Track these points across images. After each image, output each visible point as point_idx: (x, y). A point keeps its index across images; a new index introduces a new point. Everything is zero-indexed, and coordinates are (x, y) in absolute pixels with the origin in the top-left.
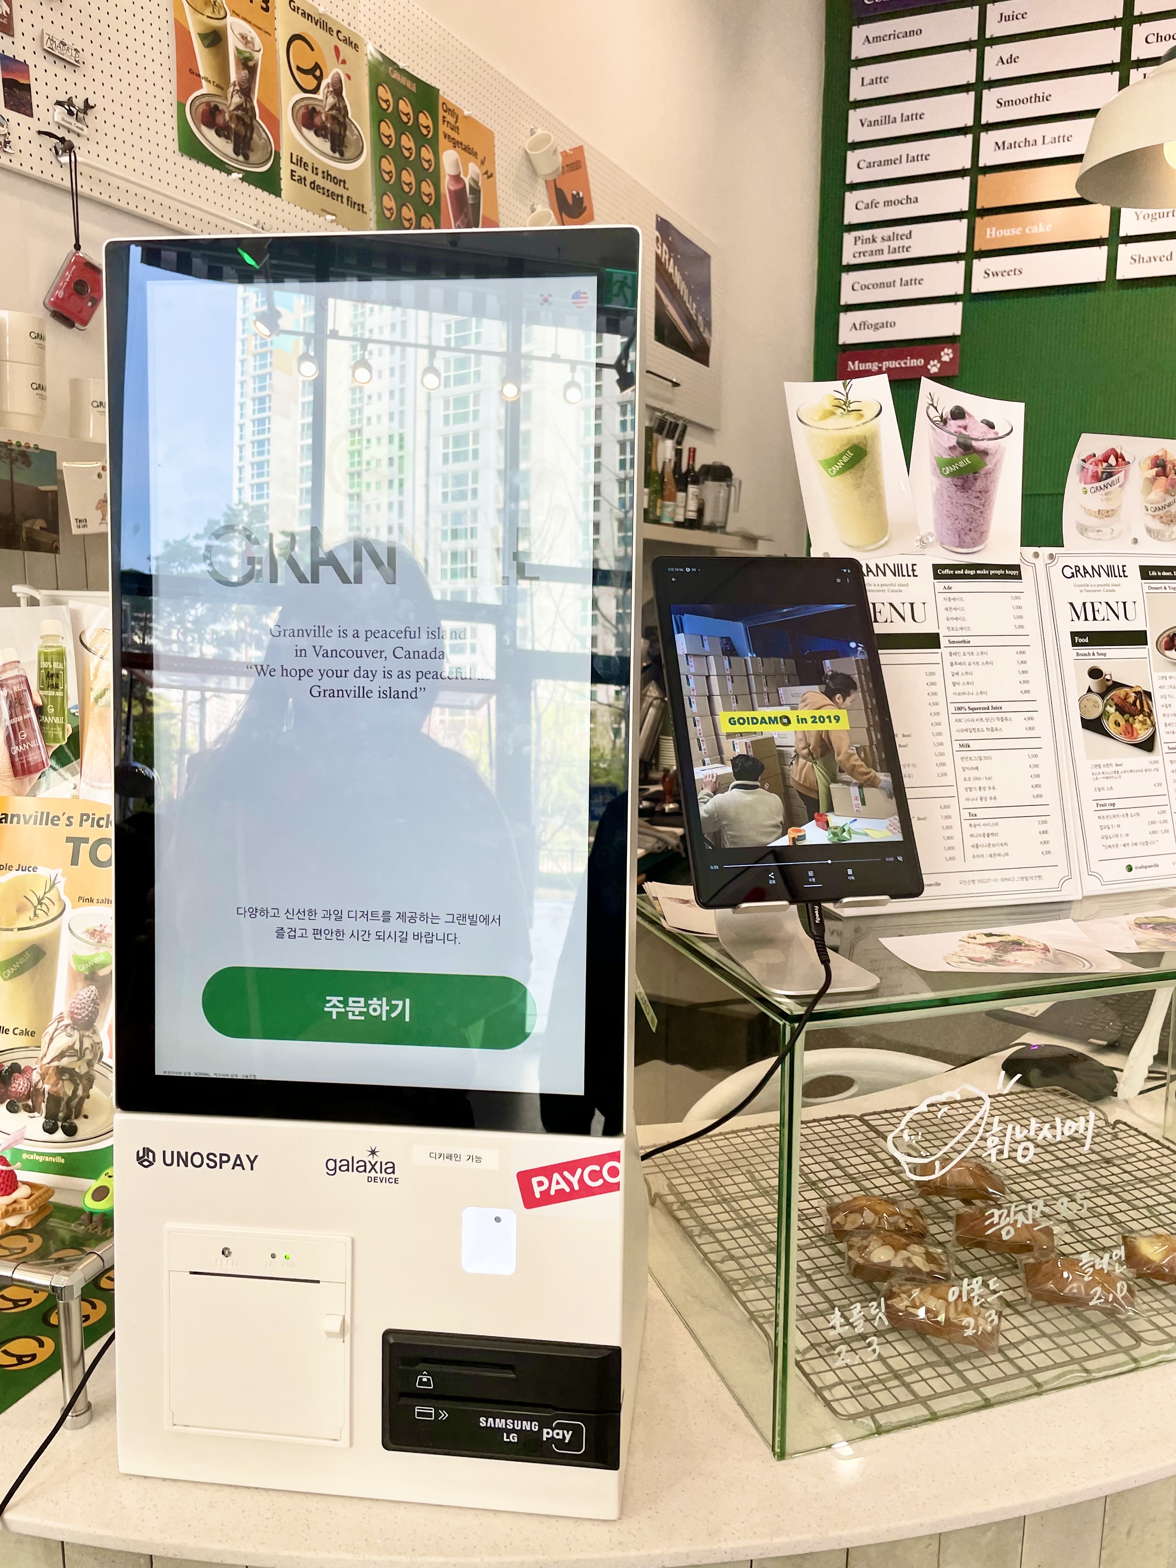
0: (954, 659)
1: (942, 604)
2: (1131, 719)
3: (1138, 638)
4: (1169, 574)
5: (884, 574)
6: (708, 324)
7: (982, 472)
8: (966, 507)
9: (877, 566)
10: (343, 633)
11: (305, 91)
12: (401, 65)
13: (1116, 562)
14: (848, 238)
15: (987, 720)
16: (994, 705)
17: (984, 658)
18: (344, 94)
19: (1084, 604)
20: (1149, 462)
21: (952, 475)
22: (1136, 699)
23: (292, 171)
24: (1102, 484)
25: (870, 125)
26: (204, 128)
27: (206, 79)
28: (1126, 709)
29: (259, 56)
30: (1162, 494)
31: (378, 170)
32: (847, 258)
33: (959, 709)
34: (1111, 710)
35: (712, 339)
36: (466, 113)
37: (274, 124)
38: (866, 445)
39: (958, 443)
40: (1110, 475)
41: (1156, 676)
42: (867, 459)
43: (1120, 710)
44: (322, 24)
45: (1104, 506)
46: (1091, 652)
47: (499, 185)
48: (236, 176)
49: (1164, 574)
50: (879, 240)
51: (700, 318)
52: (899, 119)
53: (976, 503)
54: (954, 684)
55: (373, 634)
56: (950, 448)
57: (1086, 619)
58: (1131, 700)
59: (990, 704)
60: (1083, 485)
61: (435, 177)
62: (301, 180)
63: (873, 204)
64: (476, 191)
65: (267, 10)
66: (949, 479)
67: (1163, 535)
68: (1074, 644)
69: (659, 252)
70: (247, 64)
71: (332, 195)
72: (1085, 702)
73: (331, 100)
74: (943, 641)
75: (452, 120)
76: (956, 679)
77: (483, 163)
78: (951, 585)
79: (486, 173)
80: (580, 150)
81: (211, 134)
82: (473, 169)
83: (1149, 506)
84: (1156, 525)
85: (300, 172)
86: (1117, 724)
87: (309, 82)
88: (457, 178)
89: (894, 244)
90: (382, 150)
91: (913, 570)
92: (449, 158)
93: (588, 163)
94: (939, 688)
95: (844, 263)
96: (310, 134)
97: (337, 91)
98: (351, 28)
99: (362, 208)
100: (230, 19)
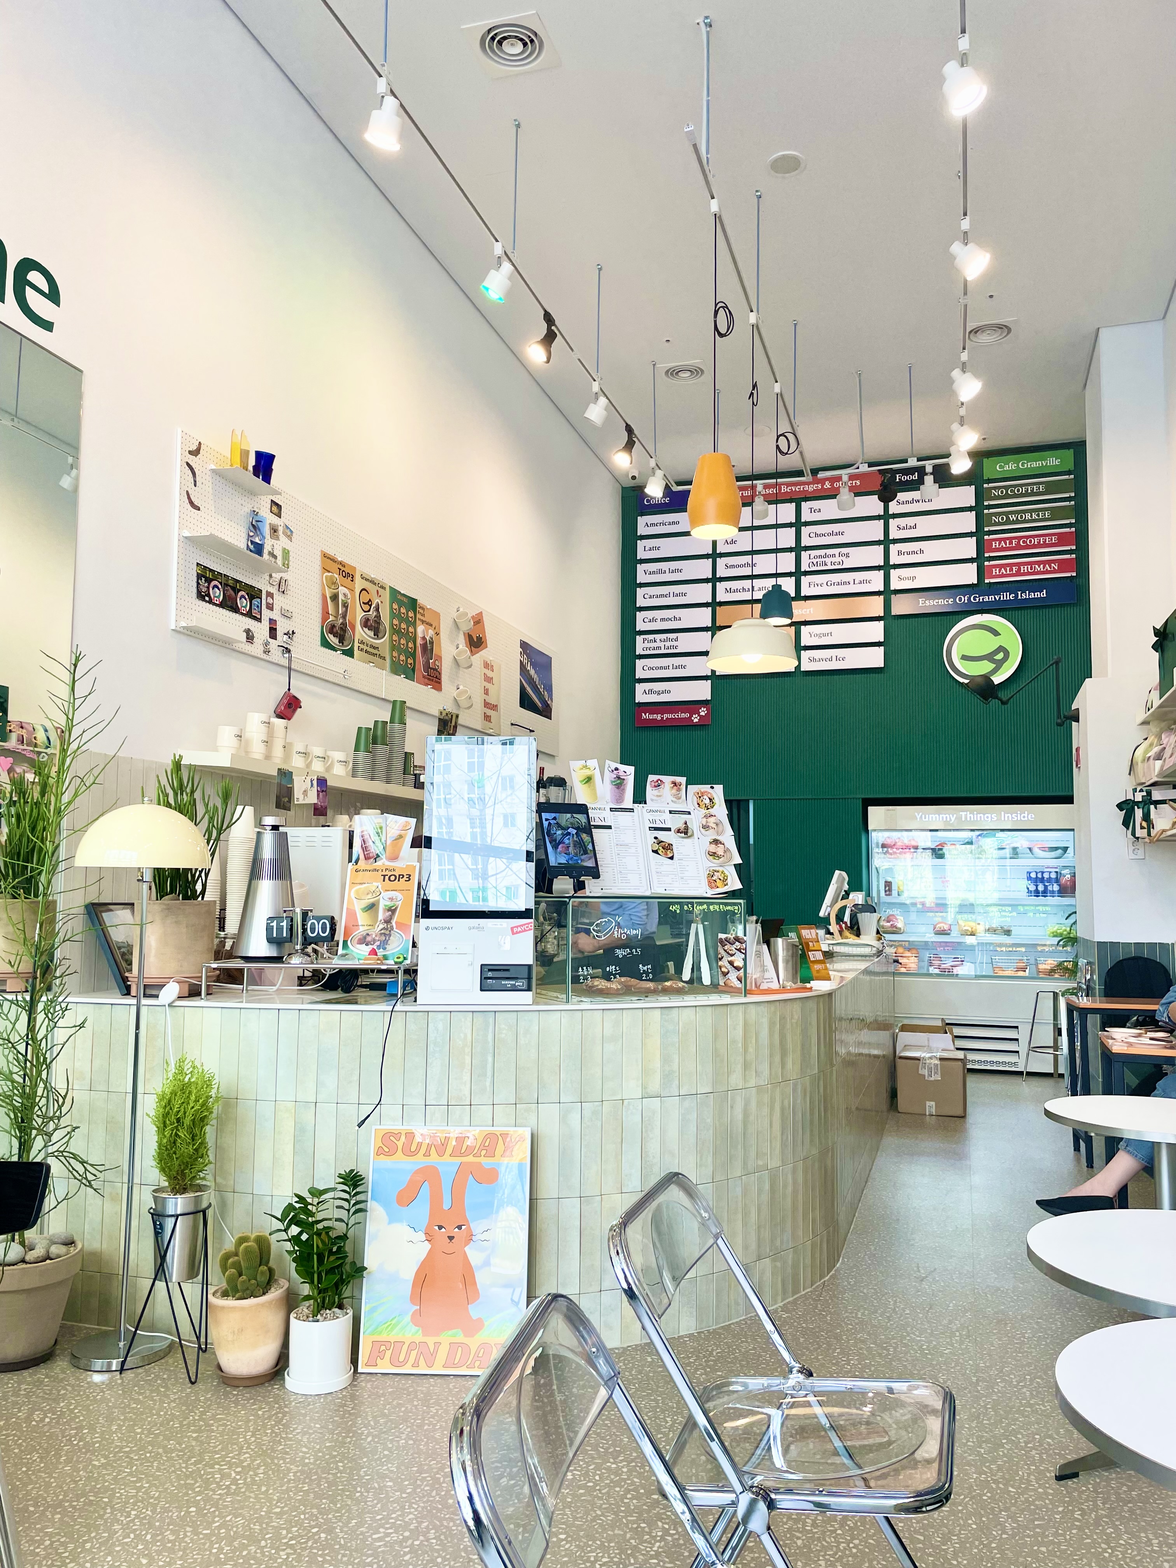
0: (616, 832)
1: (612, 818)
2: (667, 851)
3: (669, 829)
4: (678, 812)
5: (596, 809)
6: (551, 697)
7: (623, 784)
8: (618, 793)
9: (593, 807)
11: (365, 612)
12: (402, 592)
14: (639, 639)
15: (625, 848)
16: (627, 844)
17: (624, 832)
18: (380, 610)
19: (653, 820)
20: (669, 783)
23: (359, 646)
24: (657, 788)
25: (650, 573)
26: (329, 635)
27: (331, 614)
28: (665, 848)
29: (349, 601)
30: (673, 791)
31: (391, 640)
32: (639, 651)
33: (616, 845)
34: (661, 848)
35: (554, 705)
36: (428, 607)
37: (353, 628)
38: (591, 777)
39: (616, 776)
40: (659, 786)
41: (674, 839)
42: (592, 780)
44: (373, 582)
45: (658, 794)
46: (655, 832)
47: (441, 637)
48: (339, 652)
50: (658, 641)
51: (546, 694)
52: (667, 571)
53: (621, 792)
54: (614, 838)
56: (614, 778)
57: (653, 824)
58: (667, 846)
59: (625, 844)
60: (652, 788)
61: (414, 639)
62: (362, 650)
63: (654, 620)
64: (432, 643)
65: (353, 581)
66: (614, 786)
67: (675, 802)
68: (650, 830)
69: (522, 659)
70: (345, 606)
71: (374, 655)
72: (653, 845)
73: (375, 614)
74: (612, 827)
75: (421, 611)
77: (435, 628)
78: (614, 813)
79: (436, 633)
80: (481, 614)
81: (331, 636)
82: (431, 632)
83: (671, 795)
85: (362, 646)
86: (662, 852)
87: (366, 607)
88: (424, 638)
89: (668, 644)
90: (393, 631)
91: (603, 809)
92: (420, 629)
93: (485, 619)
94: (610, 839)
95: (637, 653)
96: (366, 630)
97: (377, 609)
98: (384, 581)
99: (384, 659)
100: (340, 588)
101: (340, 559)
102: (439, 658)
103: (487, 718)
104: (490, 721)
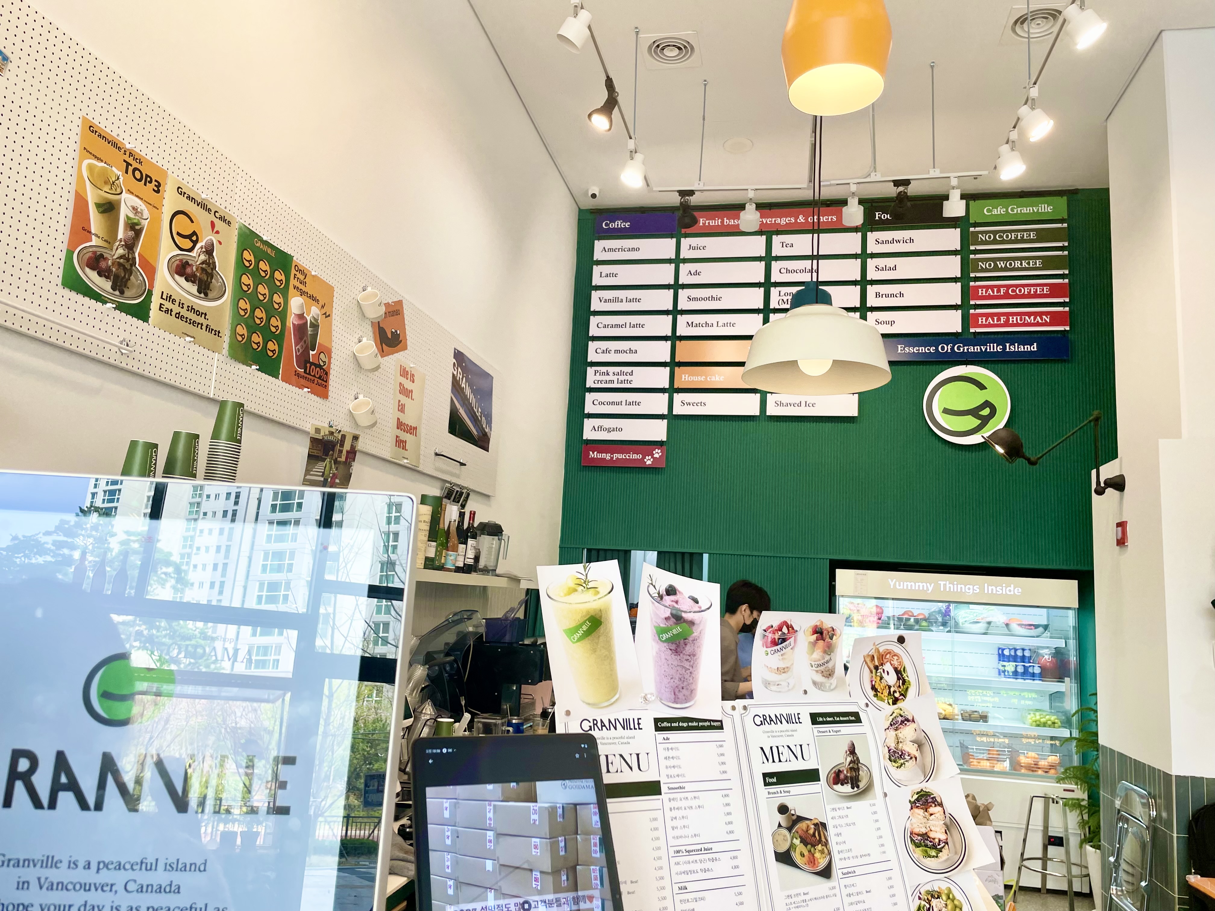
0: (673, 804)
1: (662, 754)
2: (812, 849)
3: (811, 776)
4: (831, 719)
5: (616, 728)
6: (489, 422)
7: (691, 639)
8: (678, 668)
9: (610, 721)
10: (73, 865)
11: (181, 249)
12: (265, 238)
13: (793, 710)
14: (590, 371)
15: (701, 861)
16: (706, 846)
17: (695, 803)
18: (214, 254)
19: (771, 748)
20: (811, 630)
21: (667, 641)
22: (815, 830)
23: (161, 304)
24: (778, 647)
25: (606, 301)
26: (87, 270)
27: (96, 235)
28: (808, 841)
29: (145, 223)
30: (821, 654)
31: (236, 307)
32: (589, 384)
33: (678, 852)
34: (797, 842)
35: (492, 433)
36: (313, 273)
37: (151, 270)
38: (601, 617)
39: (671, 614)
40: (784, 640)
41: (828, 808)
42: (602, 629)
43: (804, 842)
44: (203, 206)
45: (782, 665)
46: (779, 790)
47: (334, 322)
48: (109, 305)
49: (828, 719)
50: (611, 374)
51: (483, 418)
52: (624, 300)
53: (687, 665)
54: (673, 828)
55: (106, 866)
56: (666, 619)
57: (774, 761)
58: (811, 831)
59: (702, 846)
60: (765, 649)
61: (283, 315)
62: (168, 311)
63: (607, 351)
64: (315, 326)
65: (158, 192)
66: (665, 644)
67: (825, 686)
68: (766, 784)
69: (455, 373)
70: (135, 228)
71: (193, 323)
72: (777, 837)
73: (203, 257)
74: (664, 788)
75: (302, 277)
76: (675, 823)
77: (323, 307)
78: (669, 736)
79: (325, 314)
80: (400, 303)
81: (93, 274)
82: (315, 311)
83: (813, 663)
84: (819, 678)
85: (168, 305)
86: (802, 855)
87: (187, 244)
88: (301, 316)
89: (622, 378)
90: (241, 293)
91: (639, 724)
92: (296, 303)
93: (405, 311)
94: (661, 833)
95: (587, 386)
96: (181, 280)
97: (209, 251)
98: (227, 210)
99: (218, 333)
100: (124, 195)
101: (128, 146)
102: (328, 352)
103: (400, 443)
104: (404, 448)
